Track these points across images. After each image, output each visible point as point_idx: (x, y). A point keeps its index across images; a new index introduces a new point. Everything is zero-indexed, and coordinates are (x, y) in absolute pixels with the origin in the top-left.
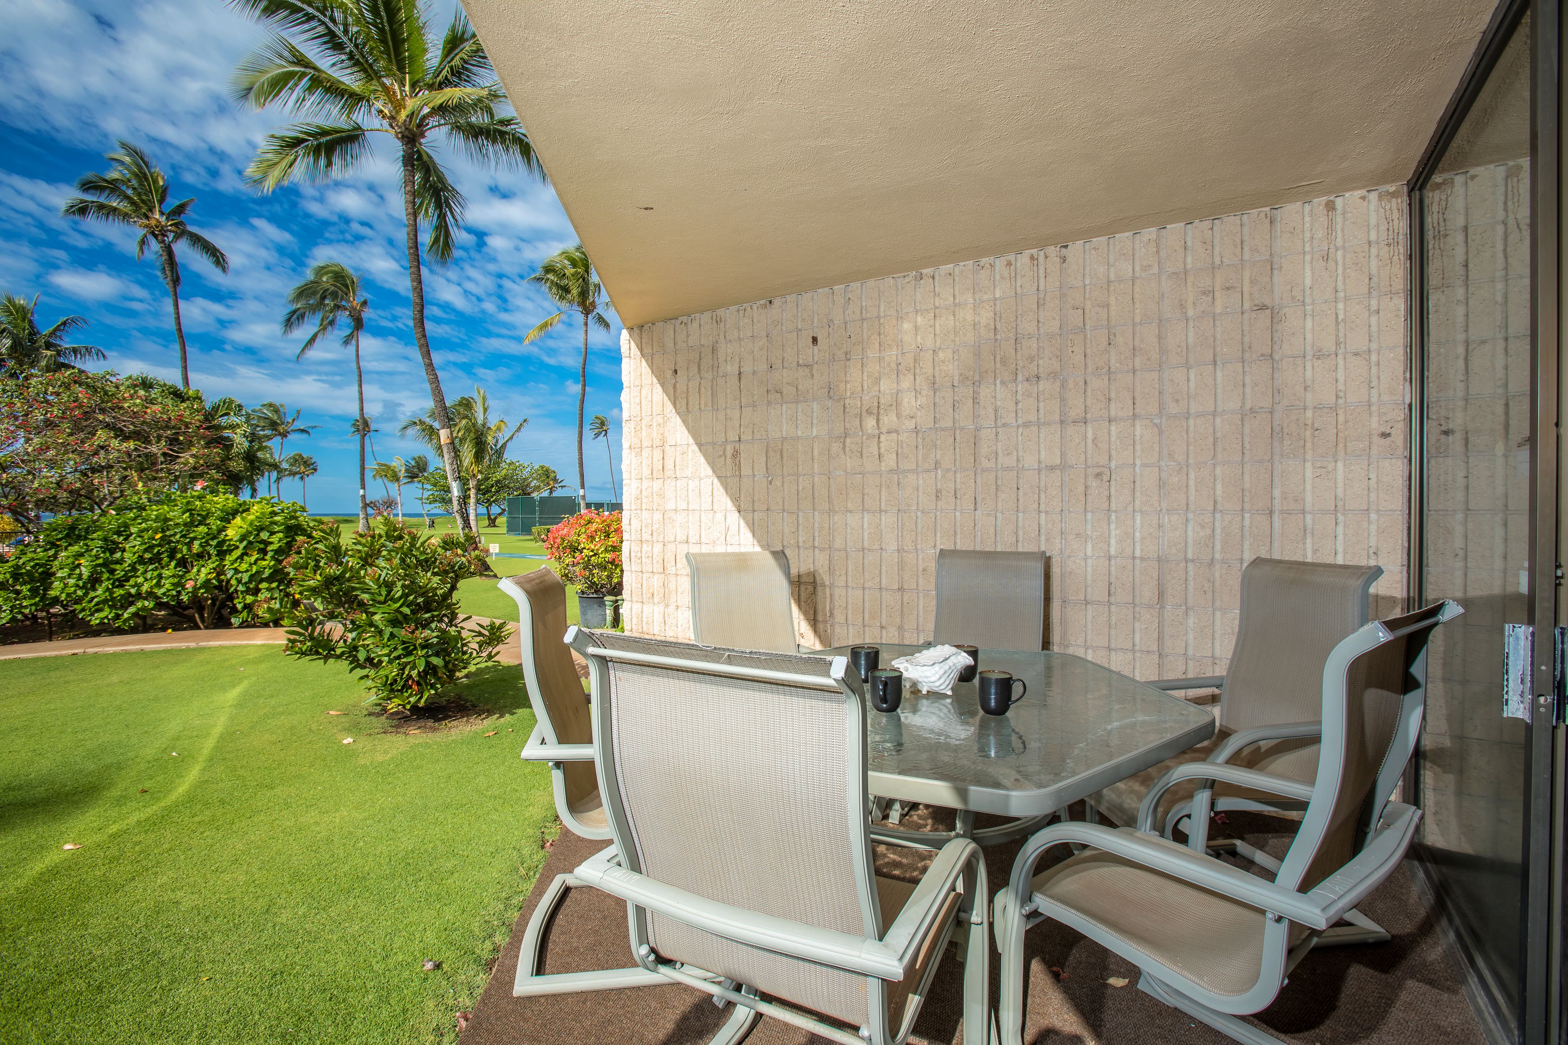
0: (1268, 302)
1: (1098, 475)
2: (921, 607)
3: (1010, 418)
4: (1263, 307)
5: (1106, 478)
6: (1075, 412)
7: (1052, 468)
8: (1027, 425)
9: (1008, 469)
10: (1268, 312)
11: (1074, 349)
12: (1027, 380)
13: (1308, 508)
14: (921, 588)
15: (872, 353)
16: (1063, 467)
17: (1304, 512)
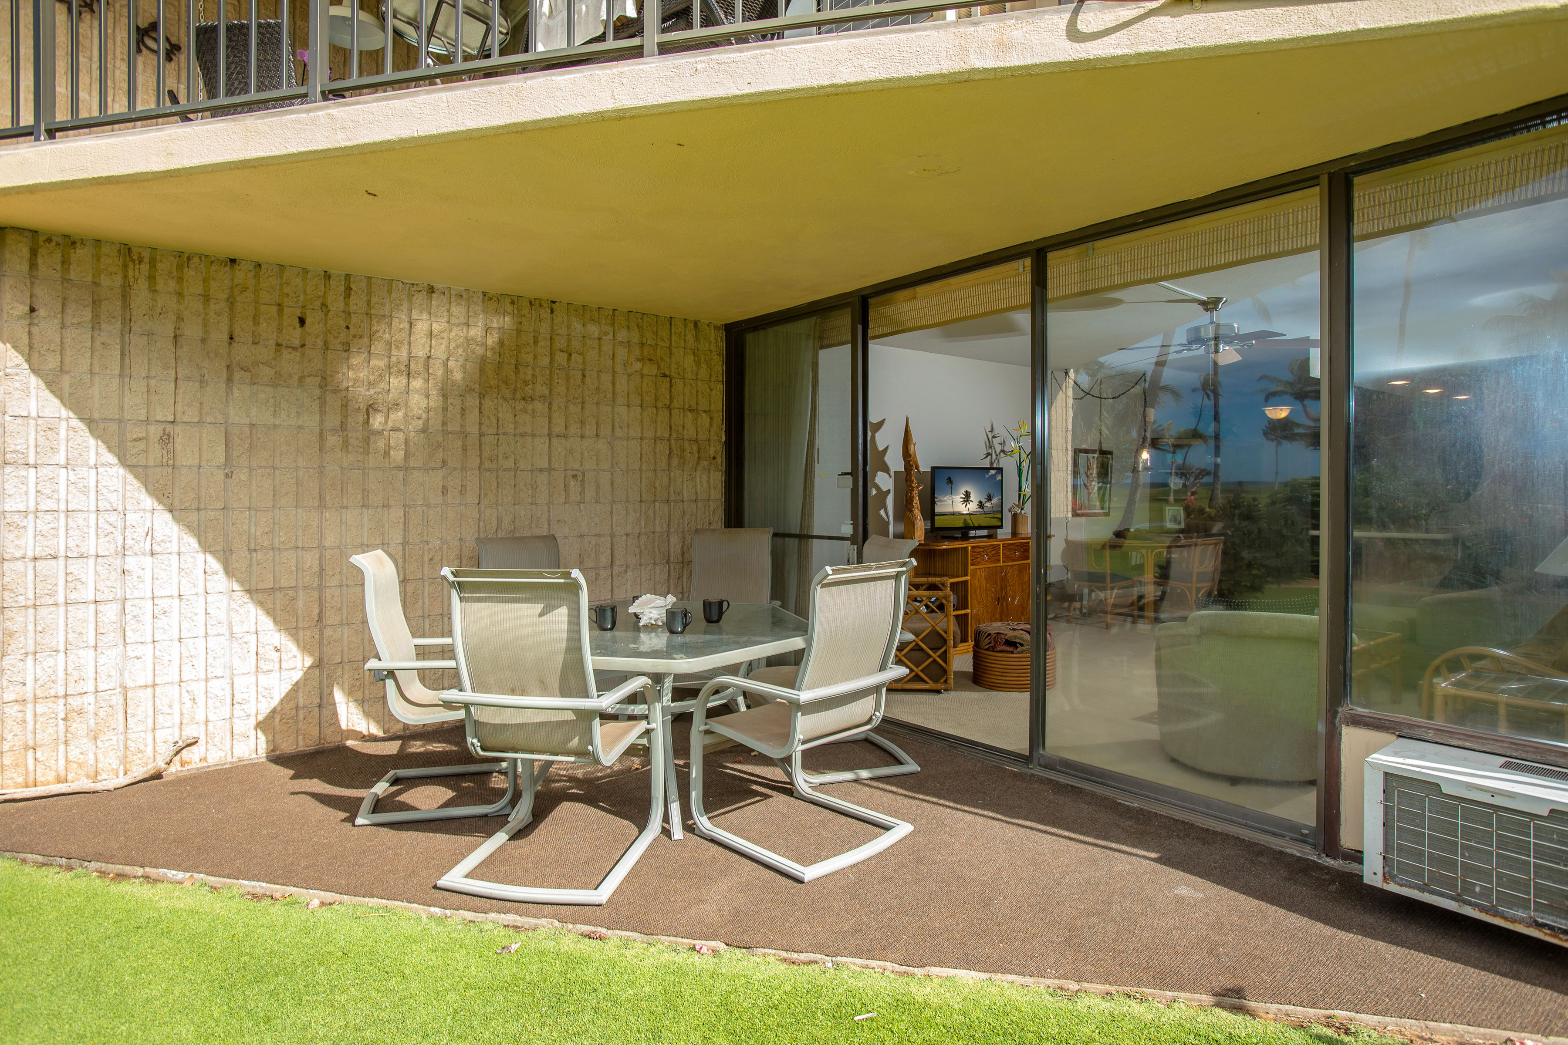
0: (668, 373)
1: (574, 476)
2: (426, 594)
3: (510, 428)
4: (665, 376)
5: (580, 479)
6: (559, 429)
7: (541, 470)
8: (523, 435)
9: (507, 470)
10: (668, 379)
11: (559, 381)
12: (524, 399)
13: (685, 499)
14: (426, 578)
15: (378, 347)
16: (550, 469)
17: (682, 501)
